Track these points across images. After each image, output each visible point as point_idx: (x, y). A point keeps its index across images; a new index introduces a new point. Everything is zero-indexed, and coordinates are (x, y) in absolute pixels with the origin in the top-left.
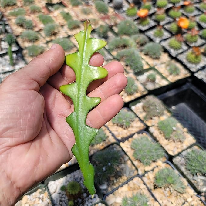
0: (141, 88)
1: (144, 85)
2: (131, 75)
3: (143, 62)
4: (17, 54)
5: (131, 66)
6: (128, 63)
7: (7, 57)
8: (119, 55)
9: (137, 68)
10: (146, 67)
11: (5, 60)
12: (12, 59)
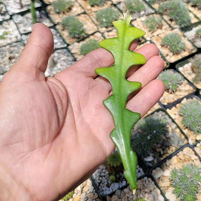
0: (189, 45)
1: (193, 42)
2: (177, 31)
3: (191, 15)
4: (40, 11)
5: (176, 20)
6: (173, 17)
7: (29, 15)
8: (162, 8)
9: (184, 22)
10: (194, 21)
11: (27, 18)
12: (35, 17)
